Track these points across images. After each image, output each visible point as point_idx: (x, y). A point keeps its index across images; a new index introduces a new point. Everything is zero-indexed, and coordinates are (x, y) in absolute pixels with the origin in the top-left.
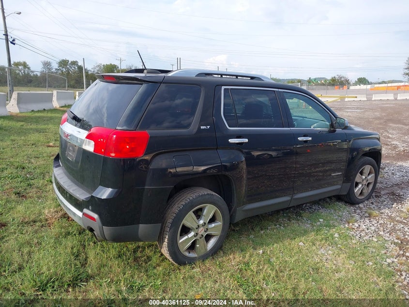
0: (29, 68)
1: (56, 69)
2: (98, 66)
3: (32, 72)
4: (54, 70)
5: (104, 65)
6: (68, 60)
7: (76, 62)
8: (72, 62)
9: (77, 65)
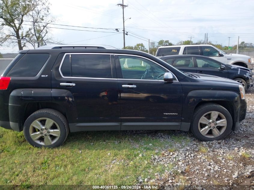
0: (144, 47)
1: (157, 46)
2: (180, 42)
3: (145, 48)
4: (156, 46)
5: (184, 42)
6: (164, 41)
7: (168, 41)
8: (165, 41)
9: (168, 43)
